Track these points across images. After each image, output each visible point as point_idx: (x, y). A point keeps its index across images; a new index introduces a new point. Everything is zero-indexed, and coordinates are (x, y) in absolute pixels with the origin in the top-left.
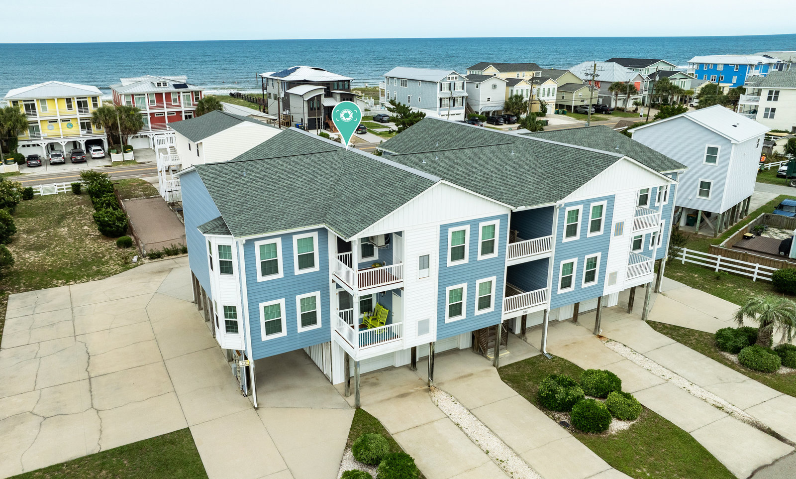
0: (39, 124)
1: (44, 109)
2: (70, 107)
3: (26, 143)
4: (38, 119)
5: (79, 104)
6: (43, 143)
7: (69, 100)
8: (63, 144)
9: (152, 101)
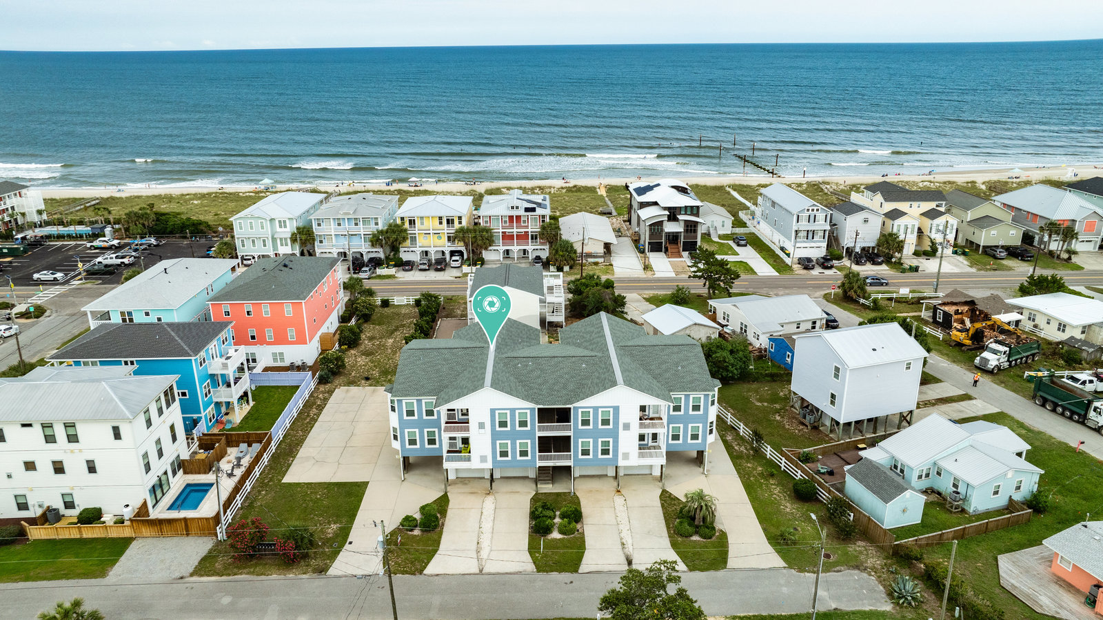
0: (417, 235)
1: (422, 224)
2: (441, 223)
3: (406, 249)
4: (417, 232)
5: (448, 220)
6: (418, 250)
7: (440, 218)
8: (433, 252)
9: (505, 222)
